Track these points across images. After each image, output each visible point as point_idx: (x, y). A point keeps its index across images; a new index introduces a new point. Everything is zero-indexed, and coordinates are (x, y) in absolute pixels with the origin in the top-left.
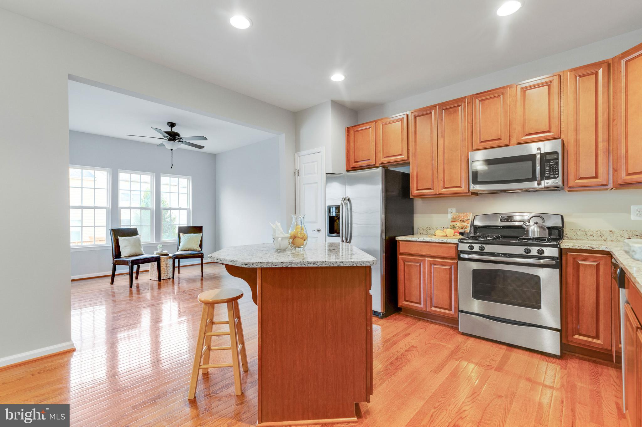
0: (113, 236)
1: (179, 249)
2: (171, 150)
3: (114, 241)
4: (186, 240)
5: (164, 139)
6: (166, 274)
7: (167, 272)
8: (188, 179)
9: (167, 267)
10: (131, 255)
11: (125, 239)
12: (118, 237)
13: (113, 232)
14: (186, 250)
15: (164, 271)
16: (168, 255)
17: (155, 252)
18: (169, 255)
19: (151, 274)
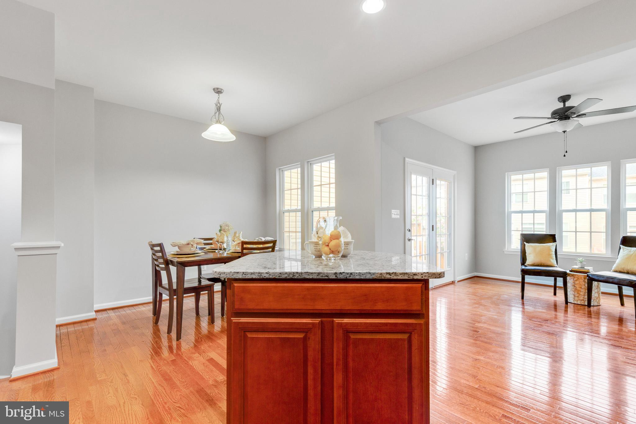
1: (613, 269)
2: (564, 132)
3: (523, 247)
5: (554, 122)
6: (581, 299)
7: (583, 295)
9: (581, 288)
10: (535, 264)
11: (532, 246)
12: (525, 243)
13: (522, 237)
15: (578, 293)
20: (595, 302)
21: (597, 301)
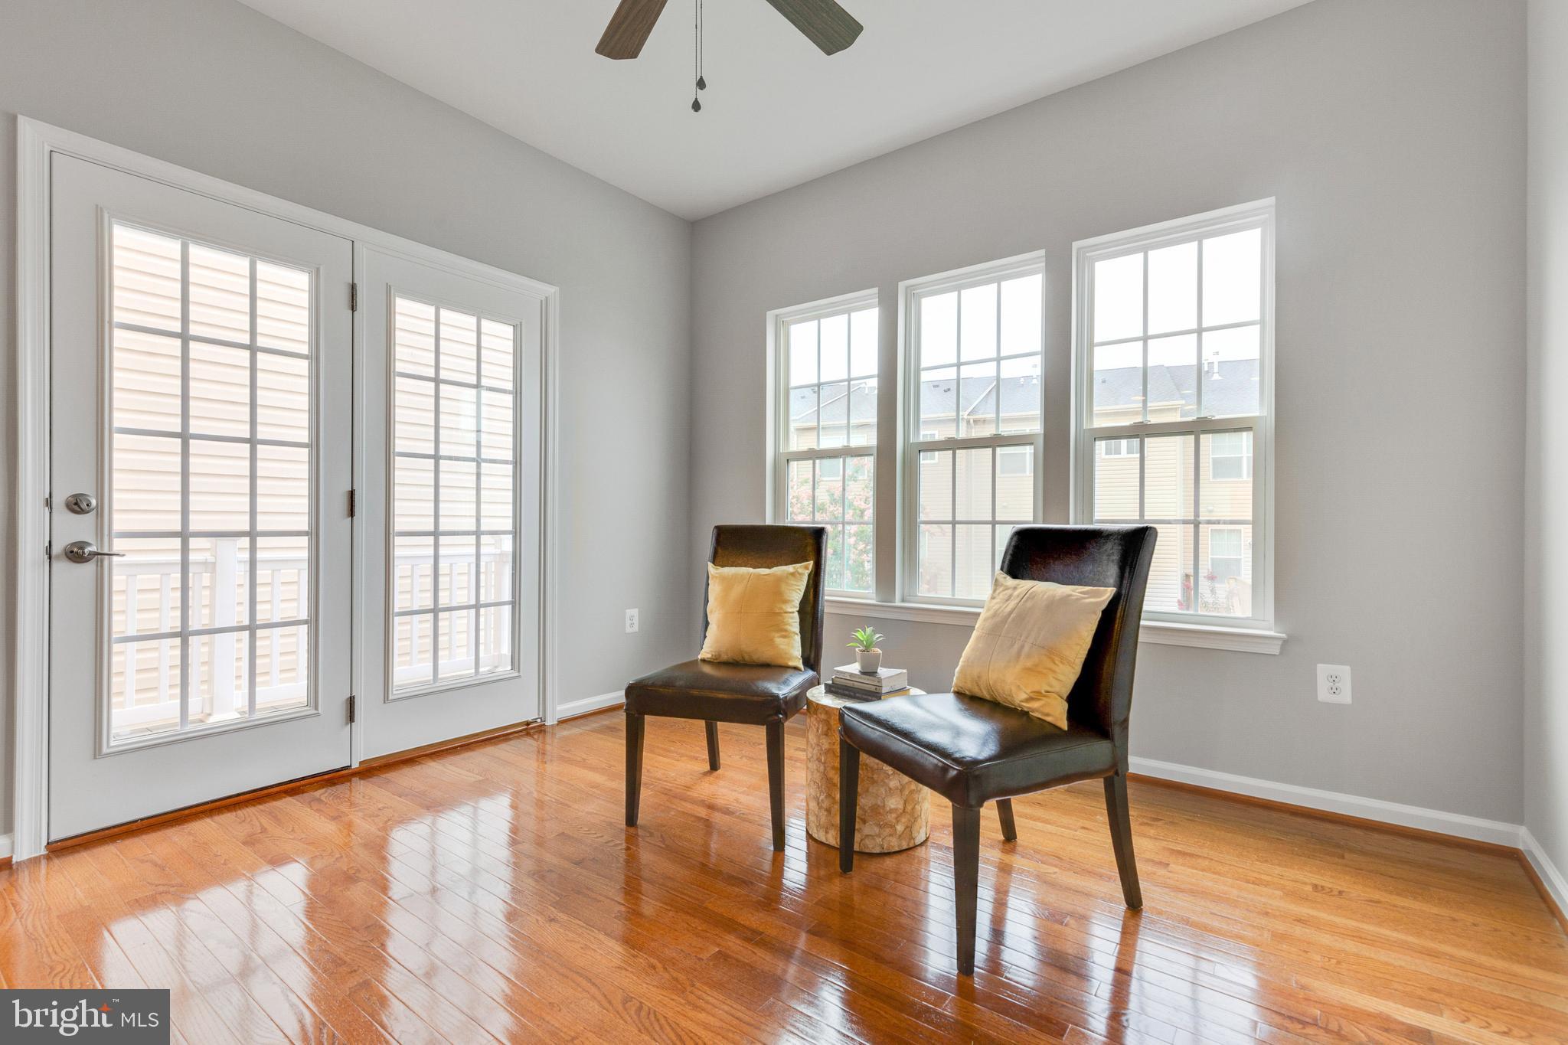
20: (891, 835)
21: (900, 828)
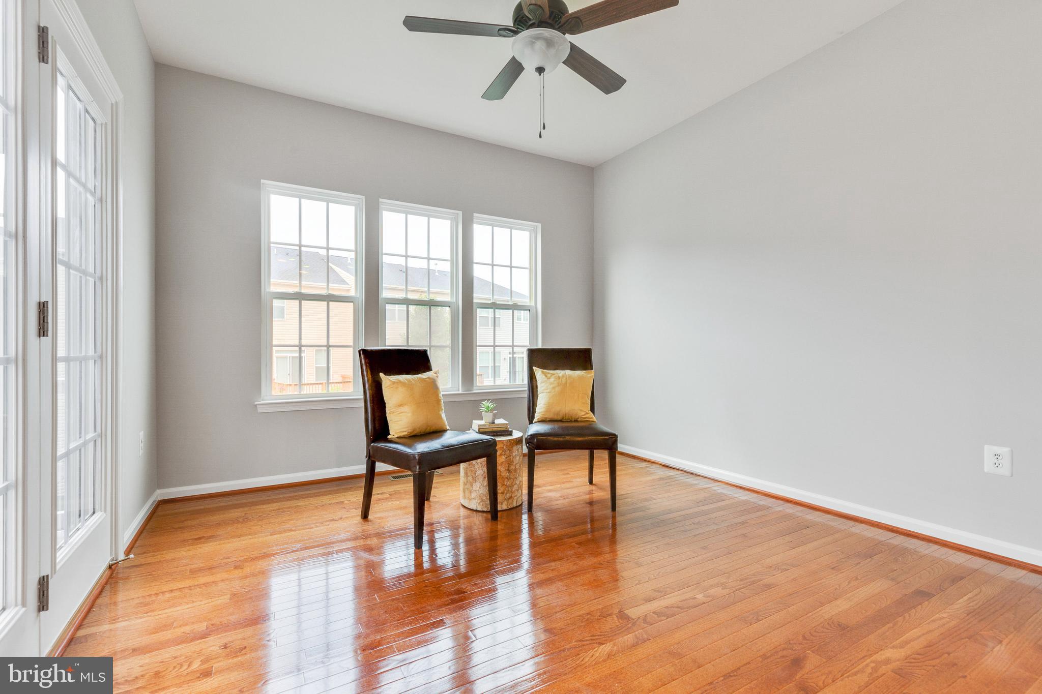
0: (367, 372)
1: (537, 416)
3: (370, 386)
4: (554, 388)
6: (508, 495)
7: (512, 486)
8: (533, 232)
9: (508, 470)
10: (414, 433)
11: (400, 382)
12: (381, 375)
13: (367, 360)
14: (556, 418)
15: (503, 485)
16: (510, 434)
17: (476, 424)
18: (514, 432)
19: (467, 492)
